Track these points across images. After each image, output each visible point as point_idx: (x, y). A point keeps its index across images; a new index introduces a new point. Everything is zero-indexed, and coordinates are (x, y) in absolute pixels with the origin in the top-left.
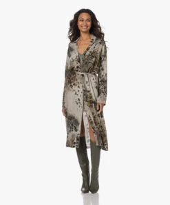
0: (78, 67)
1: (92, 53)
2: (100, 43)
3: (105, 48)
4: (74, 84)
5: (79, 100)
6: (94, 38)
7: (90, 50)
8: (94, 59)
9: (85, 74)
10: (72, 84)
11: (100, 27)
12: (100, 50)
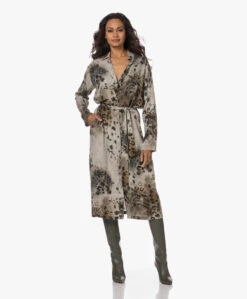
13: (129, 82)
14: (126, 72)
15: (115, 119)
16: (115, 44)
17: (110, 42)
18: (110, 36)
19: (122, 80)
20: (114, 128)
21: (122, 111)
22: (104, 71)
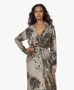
0: (37, 44)
1: (47, 34)
2: (52, 28)
3: (55, 31)
4: (34, 56)
5: (39, 66)
6: (47, 24)
7: (45, 32)
8: (48, 39)
9: (42, 49)
10: (33, 56)
11: (49, 16)
12: (51, 33)
13: (45, 36)
14: (44, 32)
15: (38, 53)
16: (39, 18)
17: (36, 17)
18: (36, 14)
19: (42, 35)
20: (38, 57)
21: (41, 49)
22: (32, 31)
